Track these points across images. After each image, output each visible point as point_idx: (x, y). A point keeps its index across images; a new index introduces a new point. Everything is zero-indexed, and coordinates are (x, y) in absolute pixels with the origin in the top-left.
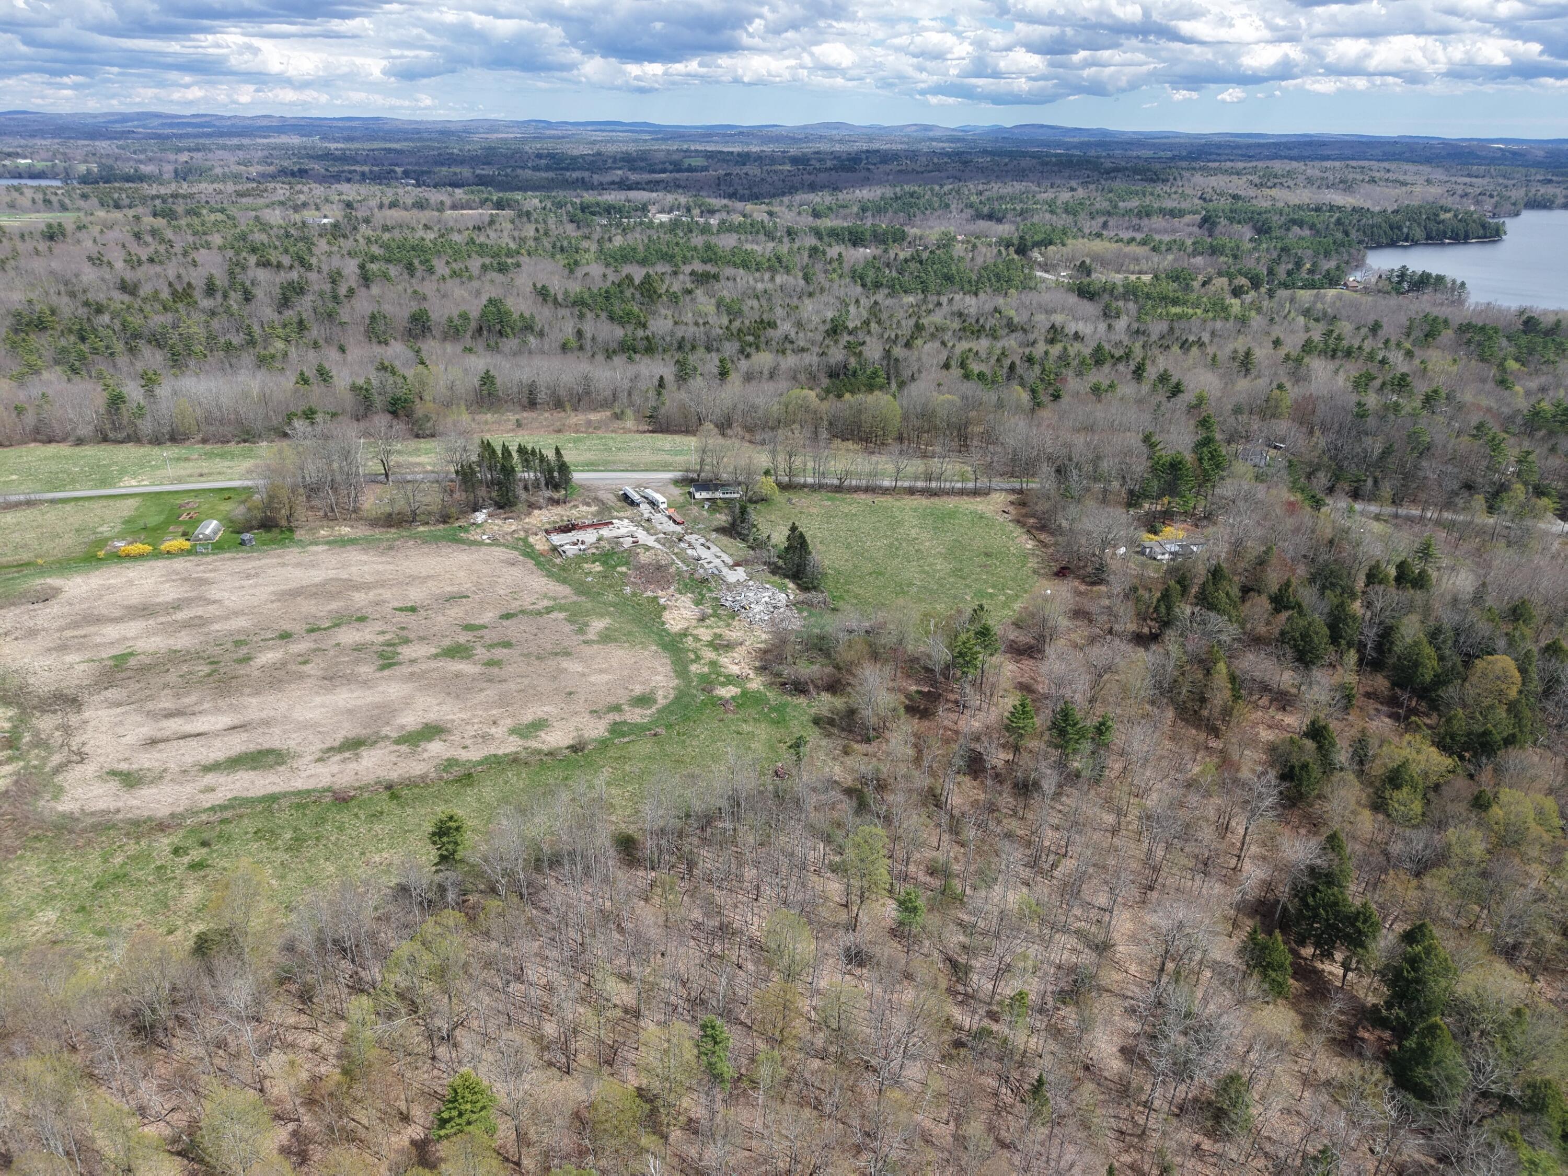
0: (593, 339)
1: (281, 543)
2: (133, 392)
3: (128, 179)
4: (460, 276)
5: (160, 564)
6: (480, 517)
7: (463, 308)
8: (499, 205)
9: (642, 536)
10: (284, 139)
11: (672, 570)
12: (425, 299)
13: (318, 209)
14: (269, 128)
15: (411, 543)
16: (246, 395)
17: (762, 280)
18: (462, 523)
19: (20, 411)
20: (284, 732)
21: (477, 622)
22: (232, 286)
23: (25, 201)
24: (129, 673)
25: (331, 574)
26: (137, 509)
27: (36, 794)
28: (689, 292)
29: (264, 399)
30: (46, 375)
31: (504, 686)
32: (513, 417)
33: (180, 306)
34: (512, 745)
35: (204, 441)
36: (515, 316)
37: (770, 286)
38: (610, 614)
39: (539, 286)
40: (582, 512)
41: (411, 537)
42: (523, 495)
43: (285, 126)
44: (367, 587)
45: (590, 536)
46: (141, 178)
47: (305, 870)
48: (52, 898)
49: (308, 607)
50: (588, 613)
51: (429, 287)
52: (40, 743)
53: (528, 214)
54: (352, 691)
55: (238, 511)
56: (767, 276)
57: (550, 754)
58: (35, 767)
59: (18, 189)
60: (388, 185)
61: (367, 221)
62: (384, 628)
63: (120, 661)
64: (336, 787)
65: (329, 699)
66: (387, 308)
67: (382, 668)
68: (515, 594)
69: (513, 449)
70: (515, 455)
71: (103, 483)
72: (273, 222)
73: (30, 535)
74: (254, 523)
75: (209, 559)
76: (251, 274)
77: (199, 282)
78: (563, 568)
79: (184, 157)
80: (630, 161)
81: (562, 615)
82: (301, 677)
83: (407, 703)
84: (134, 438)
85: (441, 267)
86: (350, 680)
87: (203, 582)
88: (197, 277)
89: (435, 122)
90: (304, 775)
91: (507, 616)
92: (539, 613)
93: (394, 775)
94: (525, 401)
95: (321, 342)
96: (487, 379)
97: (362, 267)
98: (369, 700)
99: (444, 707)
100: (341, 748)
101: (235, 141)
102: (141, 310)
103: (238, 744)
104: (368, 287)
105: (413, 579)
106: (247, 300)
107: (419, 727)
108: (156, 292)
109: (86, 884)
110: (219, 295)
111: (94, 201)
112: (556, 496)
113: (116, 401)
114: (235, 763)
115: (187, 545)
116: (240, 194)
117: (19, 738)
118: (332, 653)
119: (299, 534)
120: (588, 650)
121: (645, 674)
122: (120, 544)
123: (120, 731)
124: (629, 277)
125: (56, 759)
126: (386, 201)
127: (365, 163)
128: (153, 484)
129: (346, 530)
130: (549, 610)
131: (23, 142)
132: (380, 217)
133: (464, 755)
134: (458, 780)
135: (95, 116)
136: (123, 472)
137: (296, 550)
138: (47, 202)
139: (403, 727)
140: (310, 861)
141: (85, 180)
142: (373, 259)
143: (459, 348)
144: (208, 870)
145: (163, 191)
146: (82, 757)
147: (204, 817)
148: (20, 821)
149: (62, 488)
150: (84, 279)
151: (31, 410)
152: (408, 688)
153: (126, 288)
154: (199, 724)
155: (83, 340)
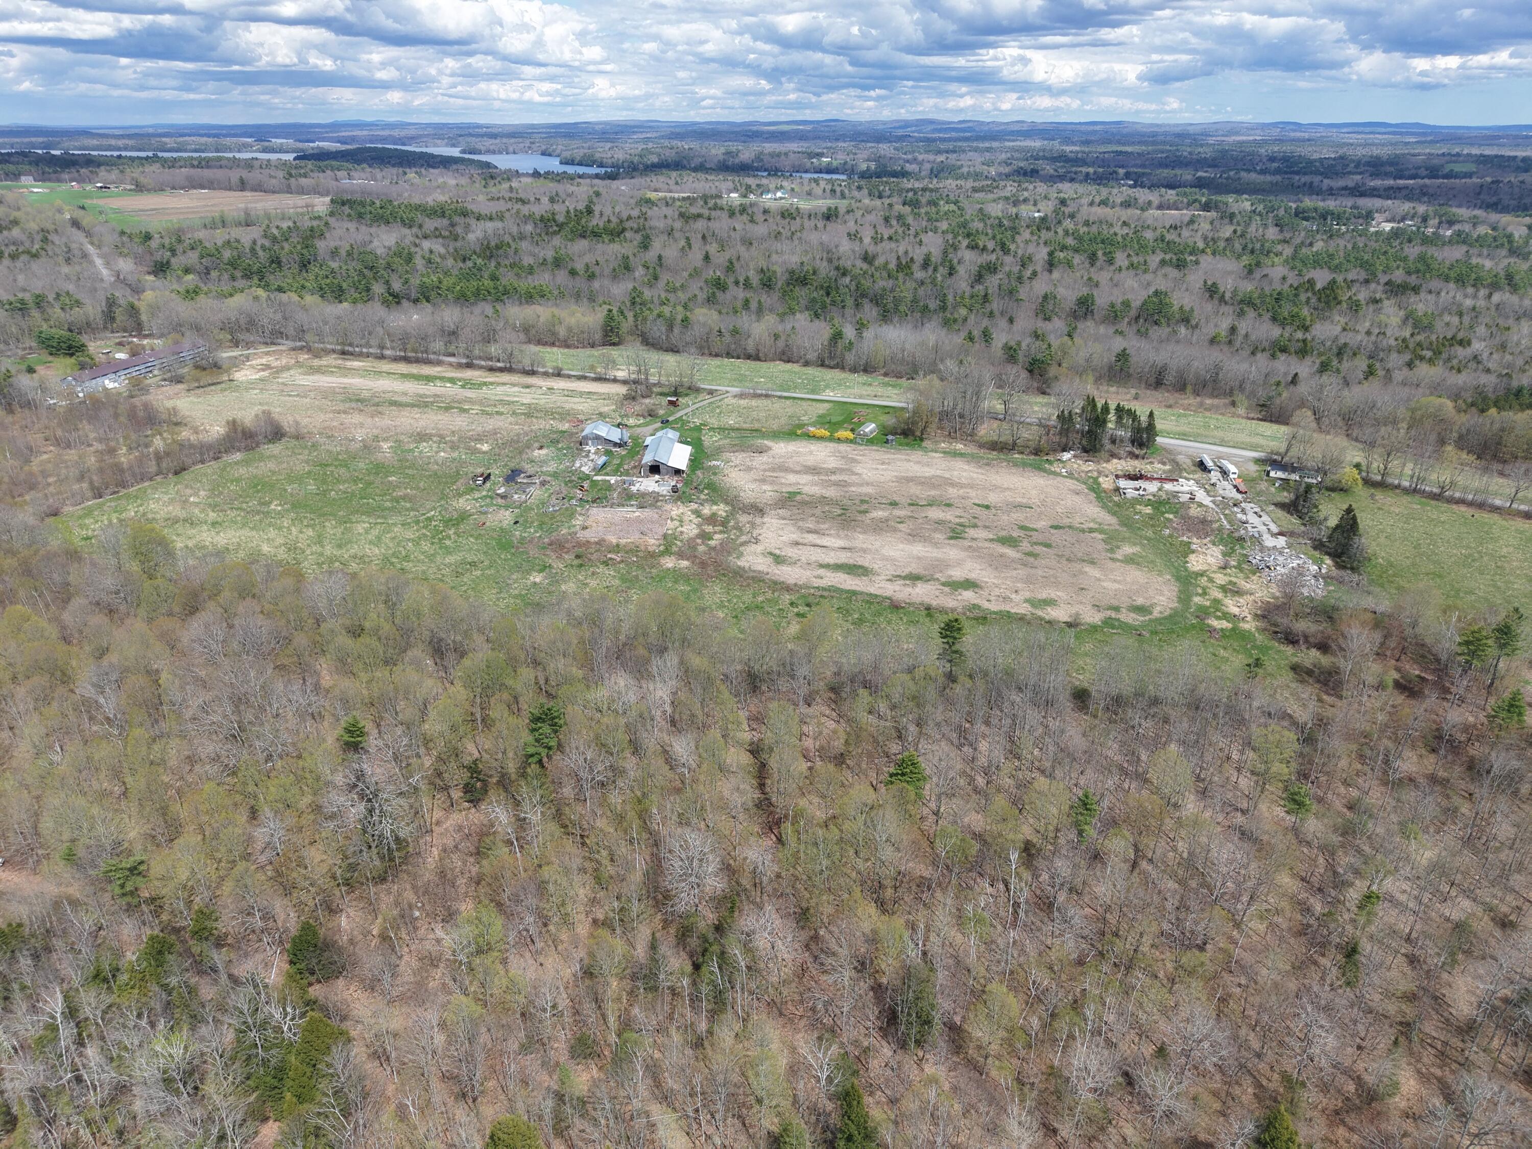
0: (1247, 335)
1: (912, 446)
2: (849, 332)
3: (895, 174)
4: (1137, 269)
5: (832, 445)
6: (1066, 456)
7: (1130, 296)
8: (1206, 207)
9: (1201, 496)
10: (1028, 143)
11: (1216, 526)
12: (1097, 285)
13: (1035, 204)
14: (1012, 133)
15: (1005, 464)
16: (924, 345)
17: (1475, 297)
18: (1050, 458)
19: (776, 337)
20: (873, 559)
21: (1031, 526)
22: (943, 262)
23: (818, 191)
24: (795, 503)
25: (939, 473)
26: (829, 410)
27: (729, 553)
28: (1376, 301)
30: (798, 315)
31: (1033, 571)
32: (1133, 391)
33: (901, 275)
34: (1023, 609)
35: (885, 374)
36: (1176, 308)
37: (1481, 303)
38: (1143, 545)
39: (1209, 283)
40: (1156, 468)
41: (1006, 460)
42: (1108, 446)
43: (1032, 131)
44: (962, 486)
45: (1152, 487)
46: (904, 174)
48: (723, 607)
49: (915, 490)
50: (1123, 540)
51: (1104, 277)
52: (739, 529)
53: (1232, 216)
54: (925, 547)
55: (890, 421)
56: (1483, 292)
57: (1049, 622)
58: (732, 539)
59: (816, 181)
60: (1105, 185)
61: (1072, 216)
62: (962, 514)
63: (792, 496)
64: (894, 598)
65: (908, 547)
66: (1061, 292)
67: (951, 538)
68: (1070, 513)
69: (1112, 406)
70: (1112, 412)
71: (813, 392)
72: (993, 214)
73: (762, 415)
74: (898, 430)
75: (863, 448)
76: (960, 254)
77: (919, 259)
78: (1118, 505)
79: (941, 158)
80: (1376, 166)
81: (1100, 536)
82: (895, 530)
83: (959, 563)
84: (840, 366)
85: (1121, 259)
86: (926, 540)
87: (854, 461)
88: (918, 254)
89: (1178, 125)
90: (877, 586)
91: (1057, 527)
92: (1083, 531)
93: (934, 603)
94: (1152, 380)
95: (996, 313)
96: (1123, 356)
97: (1051, 254)
98: (934, 555)
99: (984, 573)
100: (905, 578)
101: (987, 144)
102: (873, 276)
103: (843, 558)
104: (1050, 271)
105: (996, 488)
106: (951, 274)
107: (962, 580)
108: (887, 263)
109: (741, 605)
110: (931, 269)
111: (866, 191)
112: (1137, 452)
113: (837, 336)
114: (838, 567)
115: (851, 436)
116: (975, 190)
117: (728, 522)
118: (920, 521)
119: (925, 444)
120: (1111, 565)
121: (1151, 593)
122: (812, 429)
123: (781, 533)
124: (1311, 282)
125: (744, 538)
126: (1097, 200)
127: (1092, 164)
128: (843, 396)
129: (960, 446)
130: (1091, 530)
131: (829, 144)
132: (1086, 212)
133: (986, 605)
134: (976, 618)
135: (884, 123)
136: (827, 386)
137: (920, 453)
138: (833, 191)
139: (950, 577)
141: (864, 175)
142: (1064, 248)
143: (1111, 330)
144: (805, 619)
145: (917, 185)
146: (757, 541)
147: (812, 591)
148: (717, 564)
149: (788, 390)
150: (841, 249)
151: (783, 338)
152: (963, 554)
153: (867, 258)
154: (825, 541)
155: (828, 294)
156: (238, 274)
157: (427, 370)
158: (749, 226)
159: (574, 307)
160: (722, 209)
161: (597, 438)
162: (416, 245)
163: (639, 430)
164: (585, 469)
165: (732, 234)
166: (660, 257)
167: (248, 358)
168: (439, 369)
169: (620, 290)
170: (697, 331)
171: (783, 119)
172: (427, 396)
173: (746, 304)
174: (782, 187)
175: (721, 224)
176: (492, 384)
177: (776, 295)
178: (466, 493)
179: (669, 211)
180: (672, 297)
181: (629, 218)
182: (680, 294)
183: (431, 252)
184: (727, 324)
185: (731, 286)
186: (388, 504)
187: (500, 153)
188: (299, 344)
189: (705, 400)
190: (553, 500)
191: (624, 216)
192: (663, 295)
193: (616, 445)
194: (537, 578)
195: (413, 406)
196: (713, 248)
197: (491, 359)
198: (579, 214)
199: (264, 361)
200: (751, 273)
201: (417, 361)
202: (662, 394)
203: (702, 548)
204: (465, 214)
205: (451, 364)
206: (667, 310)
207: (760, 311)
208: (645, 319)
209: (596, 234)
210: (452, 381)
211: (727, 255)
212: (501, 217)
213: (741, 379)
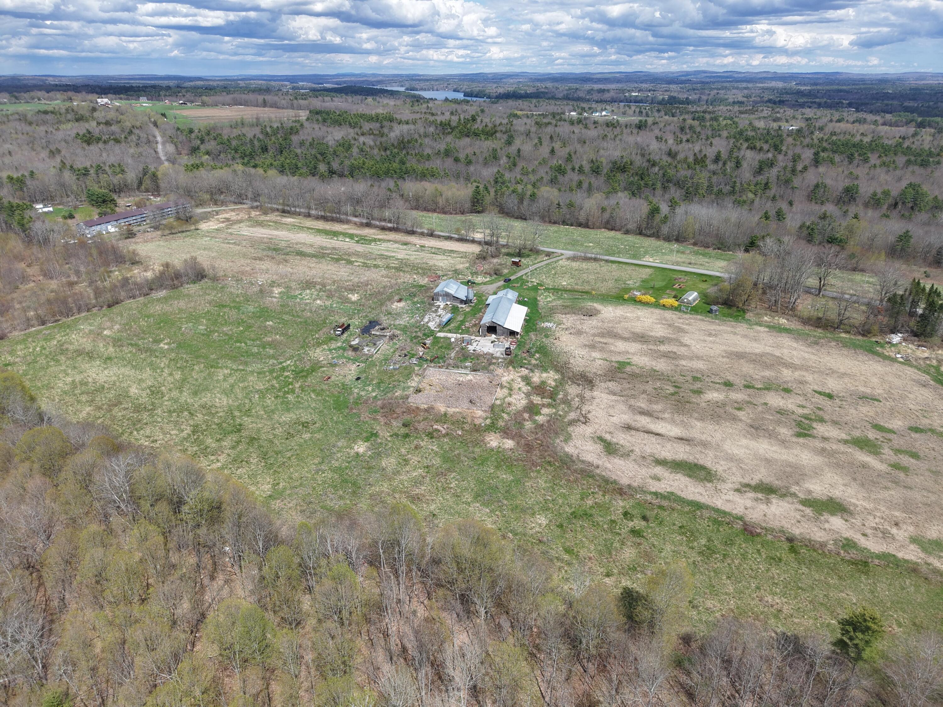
1: (736, 318)
2: (664, 209)
3: (682, 102)
4: (888, 166)
5: (657, 311)
6: (896, 338)
7: (886, 187)
8: (922, 125)
10: (773, 84)
12: (857, 178)
13: (788, 121)
14: (765, 78)
15: (833, 344)
16: (727, 220)
18: (879, 339)
19: (603, 210)
20: (716, 457)
21: (886, 425)
22: (730, 157)
23: (631, 112)
24: (625, 376)
25: (768, 350)
26: (650, 275)
27: (556, 433)
29: (739, 225)
30: (620, 194)
31: (909, 493)
33: (697, 166)
34: (913, 554)
35: (695, 244)
36: (930, 198)
41: (834, 339)
43: (776, 77)
46: (689, 103)
47: (710, 578)
48: (548, 509)
49: (747, 368)
51: (861, 171)
52: (566, 402)
54: (772, 445)
55: (712, 290)
58: (560, 416)
59: (629, 107)
60: (837, 110)
61: (821, 129)
62: (804, 403)
63: (622, 366)
64: (747, 519)
65: (753, 444)
66: (828, 182)
67: (799, 435)
68: (926, 411)
71: (634, 257)
72: (760, 126)
73: (592, 277)
74: (720, 300)
75: (687, 316)
76: (742, 152)
77: (711, 155)
79: (714, 93)
82: (734, 419)
83: (816, 473)
84: (656, 235)
85: (874, 159)
86: (771, 435)
87: (680, 330)
88: (711, 152)
89: (878, 75)
90: (724, 497)
91: (916, 430)
93: (796, 531)
94: (932, 259)
95: (777, 197)
96: (905, 237)
97: (816, 154)
98: (784, 457)
99: (849, 490)
100: (756, 489)
101: (744, 85)
102: (676, 167)
103: (682, 452)
104: (817, 167)
105: (832, 372)
106: (737, 167)
107: (825, 498)
108: (686, 158)
109: (568, 509)
110: (720, 164)
111: (663, 113)
113: (655, 211)
114: (678, 466)
115: (676, 304)
116: (741, 112)
117: (557, 394)
118: (760, 409)
119: (749, 315)
122: (638, 294)
123: (611, 412)
125: (572, 416)
126: (835, 119)
127: (822, 97)
128: (661, 263)
129: (783, 321)
131: (636, 85)
132: (830, 127)
133: (863, 542)
134: (854, 563)
135: (673, 73)
136: (646, 253)
137: (745, 326)
138: (641, 112)
139: (810, 492)
140: (715, 571)
141: (660, 103)
142: (824, 150)
143: (878, 214)
144: (643, 540)
145: (700, 109)
146: (586, 421)
147: (649, 497)
148: (544, 447)
149: (613, 254)
150: (651, 147)
151: (609, 211)
152: (817, 460)
153: (671, 154)
154: (659, 427)
155: (642, 179)
156: (237, 156)
157: (338, 227)
158: (584, 131)
159: (453, 184)
160: (565, 120)
161: (447, 295)
162: (355, 139)
163: (484, 288)
164: (432, 325)
165: (572, 136)
166: (519, 151)
167: (217, 213)
168: (346, 226)
169: (488, 173)
170: (541, 204)
171: (606, 71)
172: (326, 248)
173: (580, 184)
174: (605, 109)
175: (564, 129)
176: (380, 240)
177: (602, 179)
178: (324, 342)
179: (529, 121)
180: (525, 179)
181: (501, 124)
182: (531, 176)
183: (364, 144)
184: (564, 199)
185: (569, 171)
186: (255, 350)
187: (429, 90)
188: (256, 204)
189: (544, 261)
190: (396, 357)
191: (498, 123)
192: (518, 178)
193: (462, 301)
194: (361, 448)
195: (314, 256)
196: (557, 145)
197: (385, 220)
198: (467, 121)
199: (227, 216)
200: (584, 163)
201: (333, 220)
202: (509, 254)
203: (528, 425)
204: (391, 120)
205: (355, 224)
206: (520, 188)
207: (590, 190)
208: (503, 194)
209: (476, 135)
210: (351, 236)
211: (567, 150)
212: (414, 122)
213: (573, 244)
